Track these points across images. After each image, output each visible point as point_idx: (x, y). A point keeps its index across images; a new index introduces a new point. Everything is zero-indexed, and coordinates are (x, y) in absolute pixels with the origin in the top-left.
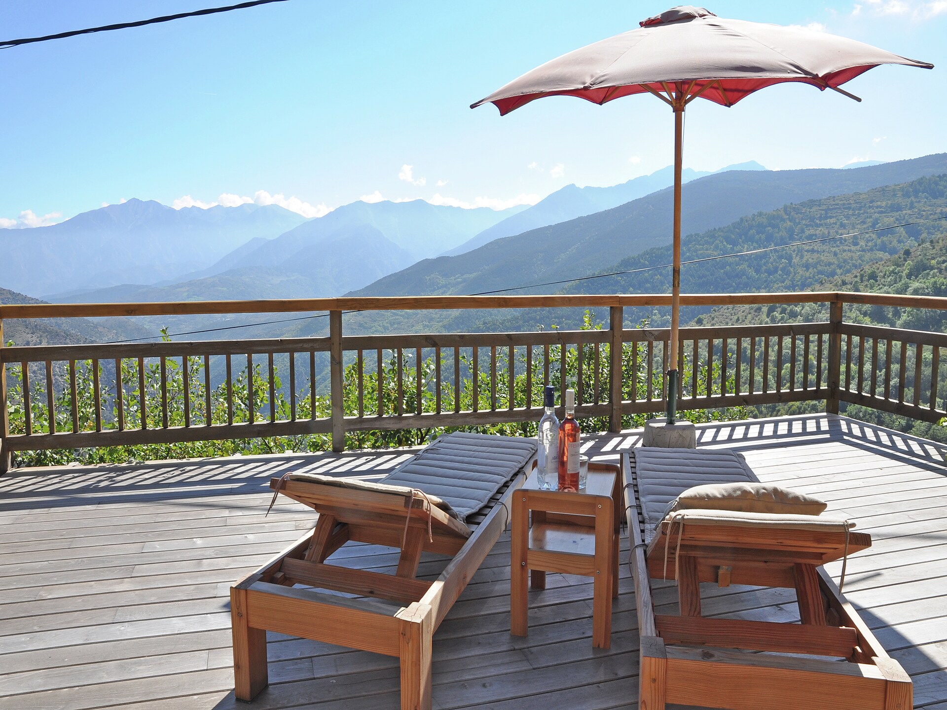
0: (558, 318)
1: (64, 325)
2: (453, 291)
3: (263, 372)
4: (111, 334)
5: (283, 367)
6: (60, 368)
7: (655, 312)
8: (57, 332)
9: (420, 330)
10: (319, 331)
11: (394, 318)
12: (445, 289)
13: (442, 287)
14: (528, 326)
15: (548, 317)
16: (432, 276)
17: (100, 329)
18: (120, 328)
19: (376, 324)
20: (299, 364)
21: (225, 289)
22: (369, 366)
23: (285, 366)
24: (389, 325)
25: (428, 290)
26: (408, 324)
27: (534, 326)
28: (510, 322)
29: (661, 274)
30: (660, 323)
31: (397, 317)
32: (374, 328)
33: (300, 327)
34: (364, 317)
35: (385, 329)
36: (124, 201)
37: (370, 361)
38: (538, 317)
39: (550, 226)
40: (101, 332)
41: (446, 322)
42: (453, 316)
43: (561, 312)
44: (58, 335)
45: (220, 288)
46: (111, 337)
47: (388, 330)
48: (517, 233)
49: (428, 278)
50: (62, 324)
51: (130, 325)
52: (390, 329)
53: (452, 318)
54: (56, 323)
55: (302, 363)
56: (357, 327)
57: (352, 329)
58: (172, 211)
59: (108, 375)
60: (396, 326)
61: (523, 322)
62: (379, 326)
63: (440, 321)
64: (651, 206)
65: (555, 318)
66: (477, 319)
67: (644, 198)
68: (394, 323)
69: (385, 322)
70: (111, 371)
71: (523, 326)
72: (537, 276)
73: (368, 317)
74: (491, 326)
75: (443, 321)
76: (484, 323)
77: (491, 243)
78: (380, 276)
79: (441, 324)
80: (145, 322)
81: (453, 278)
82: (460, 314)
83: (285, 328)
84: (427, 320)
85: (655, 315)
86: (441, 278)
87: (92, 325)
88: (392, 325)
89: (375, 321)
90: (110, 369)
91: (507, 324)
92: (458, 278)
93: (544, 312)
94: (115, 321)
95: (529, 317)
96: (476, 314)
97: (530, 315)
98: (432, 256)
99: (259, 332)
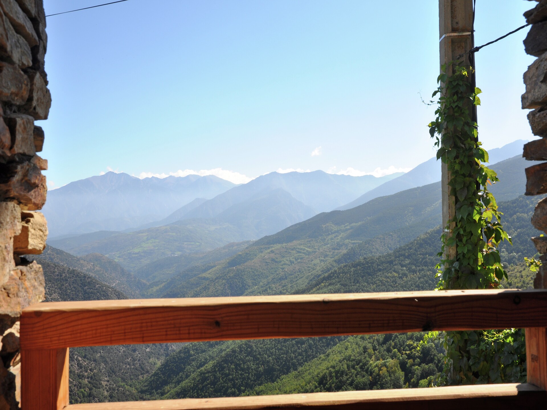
0: (423, 254)
1: (55, 259)
2: (343, 235)
3: (200, 293)
4: (89, 265)
5: (214, 290)
6: (49, 289)
7: (503, 250)
8: (48, 264)
9: (318, 263)
10: (241, 264)
11: (298, 254)
12: (337, 234)
13: (335, 232)
14: (399, 260)
15: (414, 254)
16: (327, 224)
17: (82, 262)
18: (96, 261)
19: (284, 259)
20: (226, 287)
21: (174, 234)
22: (279, 289)
23: (216, 289)
24: (294, 260)
25: (324, 234)
26: (308, 259)
27: (403, 261)
28: (385, 257)
29: (508, 221)
30: (507, 258)
31: (300, 254)
32: (283, 262)
33: (228, 261)
34: (275, 254)
35: (291, 263)
36: (103, 173)
37: (280, 285)
38: (407, 254)
39: (418, 188)
40: (82, 264)
41: (336, 258)
42: (342, 254)
43: (425, 250)
44: (49, 266)
45: (171, 234)
46: (90, 268)
47: (294, 263)
48: (392, 193)
49: (324, 226)
50: (54, 258)
51: (104, 259)
52: (295, 263)
53: (341, 255)
54: (50, 257)
55: (228, 287)
56: (270, 262)
57: (267, 262)
58: (137, 180)
59: (84, 294)
60: (299, 260)
61: (395, 258)
62: (287, 260)
63: (333, 257)
64: (500, 171)
65: (420, 254)
66: (360, 255)
67: (495, 165)
68: (298, 259)
69: (291, 258)
70: (86, 291)
71: (395, 260)
72: (408, 224)
73: (278, 254)
74: (370, 260)
75: (334, 257)
76: (365, 258)
77: (372, 201)
78: (289, 224)
79: (333, 259)
80: (115, 257)
81: (343, 226)
82: (347, 252)
83: (217, 262)
84: (323, 257)
85: (503, 252)
86: (334, 226)
87: (76, 259)
88: (296, 260)
89: (284, 257)
90: (86, 290)
91: (382, 259)
92: (347, 226)
93: (412, 250)
94: (93, 256)
95: (399, 254)
96: (360, 252)
97: (400, 253)
98: (328, 210)
99: (198, 264)
